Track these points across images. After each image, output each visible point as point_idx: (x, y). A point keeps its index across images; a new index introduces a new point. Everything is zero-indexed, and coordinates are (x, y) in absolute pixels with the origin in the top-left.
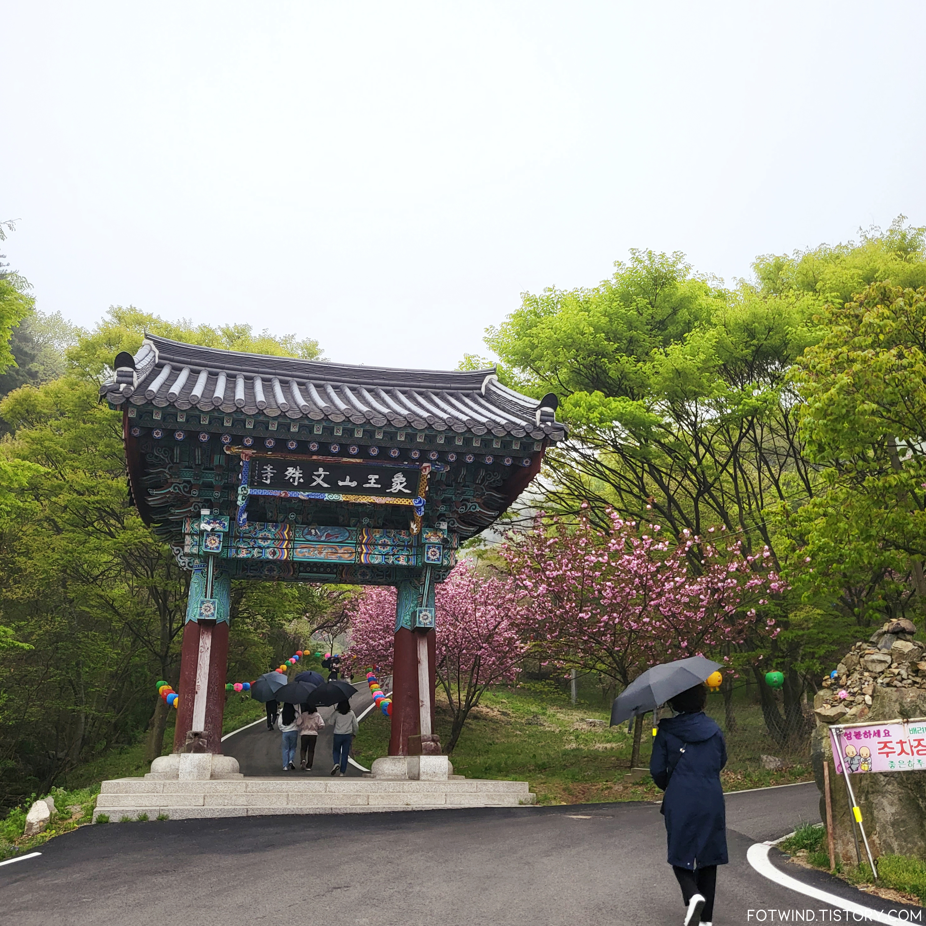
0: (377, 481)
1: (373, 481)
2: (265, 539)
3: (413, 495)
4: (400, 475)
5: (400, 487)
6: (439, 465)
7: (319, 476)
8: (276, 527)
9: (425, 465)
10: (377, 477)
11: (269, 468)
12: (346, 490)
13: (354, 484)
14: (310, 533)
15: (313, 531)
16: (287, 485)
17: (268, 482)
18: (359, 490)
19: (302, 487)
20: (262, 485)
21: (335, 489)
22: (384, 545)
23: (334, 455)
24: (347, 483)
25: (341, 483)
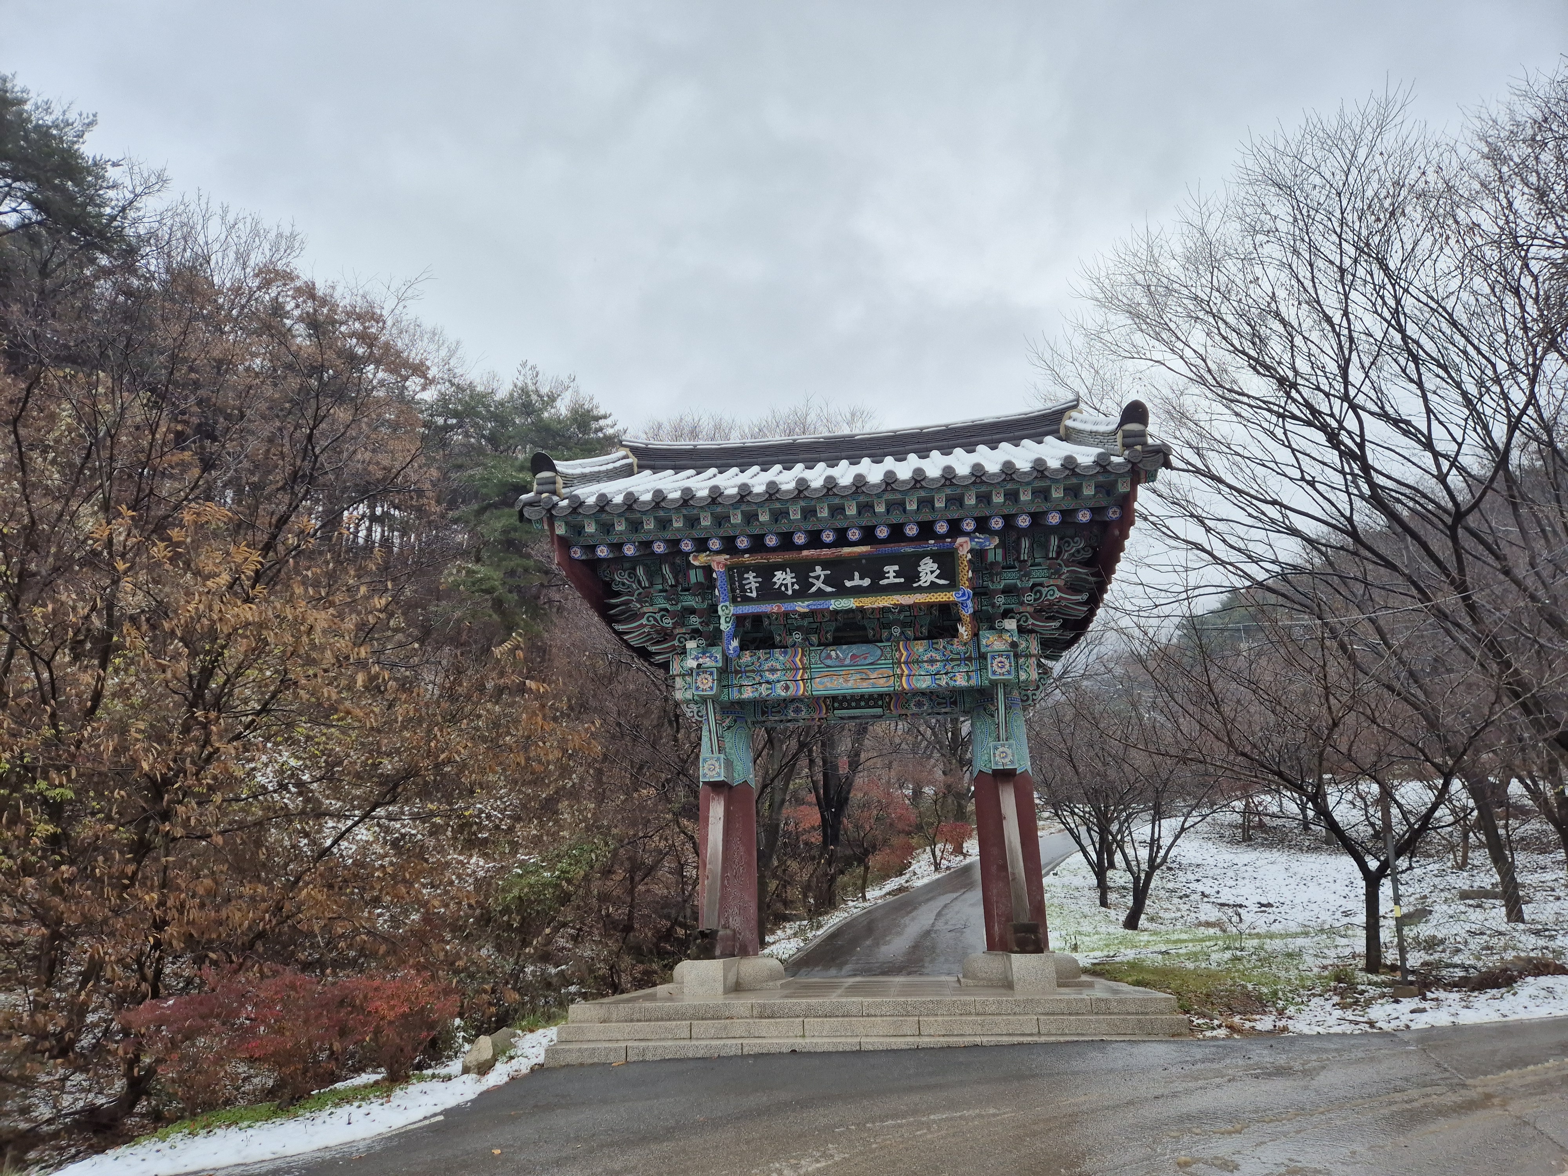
0: (898, 575)
1: (892, 574)
2: (773, 670)
3: (953, 586)
4: (928, 560)
5: (932, 578)
6: (980, 538)
7: (818, 578)
8: (786, 653)
9: (960, 540)
10: (896, 568)
11: (751, 576)
12: (858, 591)
13: (866, 582)
14: (829, 657)
15: (833, 654)
16: (779, 595)
17: (754, 595)
18: (876, 589)
19: (799, 595)
20: (747, 600)
21: (843, 592)
22: (932, 661)
23: (829, 546)
24: (857, 581)
25: (848, 584)
